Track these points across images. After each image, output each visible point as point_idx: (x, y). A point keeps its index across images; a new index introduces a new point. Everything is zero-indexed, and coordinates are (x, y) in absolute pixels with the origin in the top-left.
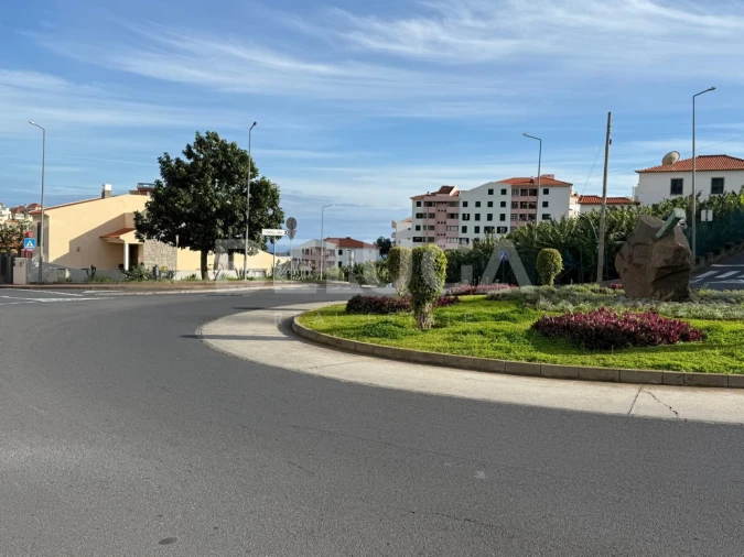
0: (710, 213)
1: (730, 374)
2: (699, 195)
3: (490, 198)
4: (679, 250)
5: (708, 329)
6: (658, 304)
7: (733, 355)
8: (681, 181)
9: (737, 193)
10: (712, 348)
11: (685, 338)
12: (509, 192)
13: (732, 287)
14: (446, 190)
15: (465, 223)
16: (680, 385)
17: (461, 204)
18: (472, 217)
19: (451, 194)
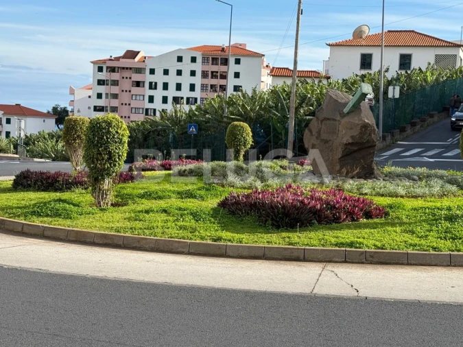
0: (398, 89)
1: (410, 251)
2: (387, 70)
3: (179, 66)
4: (365, 126)
5: (391, 207)
6: (344, 182)
7: (413, 232)
8: (370, 56)
9: (424, 70)
10: (393, 225)
11: (368, 215)
12: (199, 60)
13: (415, 165)
14: (131, 54)
15: (152, 92)
16: (363, 263)
17: (148, 71)
18: (160, 86)
19: (137, 59)
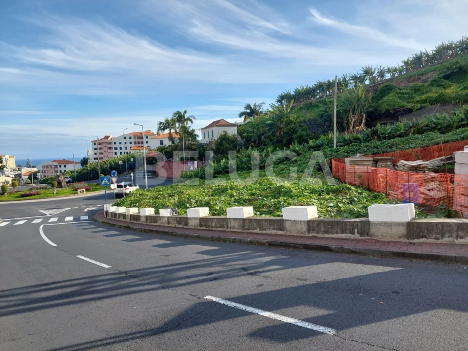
3: (125, 141)
12: (132, 138)
14: (107, 137)
15: (116, 151)
17: (113, 143)
18: (118, 148)
19: (109, 139)
